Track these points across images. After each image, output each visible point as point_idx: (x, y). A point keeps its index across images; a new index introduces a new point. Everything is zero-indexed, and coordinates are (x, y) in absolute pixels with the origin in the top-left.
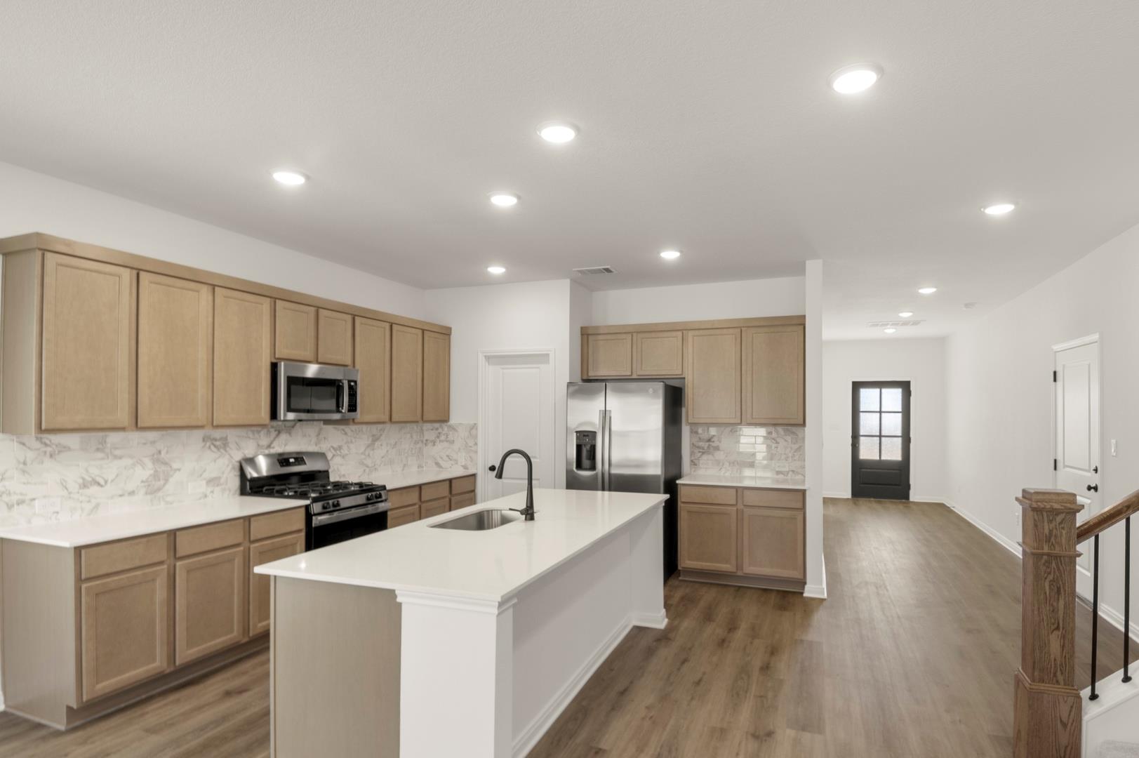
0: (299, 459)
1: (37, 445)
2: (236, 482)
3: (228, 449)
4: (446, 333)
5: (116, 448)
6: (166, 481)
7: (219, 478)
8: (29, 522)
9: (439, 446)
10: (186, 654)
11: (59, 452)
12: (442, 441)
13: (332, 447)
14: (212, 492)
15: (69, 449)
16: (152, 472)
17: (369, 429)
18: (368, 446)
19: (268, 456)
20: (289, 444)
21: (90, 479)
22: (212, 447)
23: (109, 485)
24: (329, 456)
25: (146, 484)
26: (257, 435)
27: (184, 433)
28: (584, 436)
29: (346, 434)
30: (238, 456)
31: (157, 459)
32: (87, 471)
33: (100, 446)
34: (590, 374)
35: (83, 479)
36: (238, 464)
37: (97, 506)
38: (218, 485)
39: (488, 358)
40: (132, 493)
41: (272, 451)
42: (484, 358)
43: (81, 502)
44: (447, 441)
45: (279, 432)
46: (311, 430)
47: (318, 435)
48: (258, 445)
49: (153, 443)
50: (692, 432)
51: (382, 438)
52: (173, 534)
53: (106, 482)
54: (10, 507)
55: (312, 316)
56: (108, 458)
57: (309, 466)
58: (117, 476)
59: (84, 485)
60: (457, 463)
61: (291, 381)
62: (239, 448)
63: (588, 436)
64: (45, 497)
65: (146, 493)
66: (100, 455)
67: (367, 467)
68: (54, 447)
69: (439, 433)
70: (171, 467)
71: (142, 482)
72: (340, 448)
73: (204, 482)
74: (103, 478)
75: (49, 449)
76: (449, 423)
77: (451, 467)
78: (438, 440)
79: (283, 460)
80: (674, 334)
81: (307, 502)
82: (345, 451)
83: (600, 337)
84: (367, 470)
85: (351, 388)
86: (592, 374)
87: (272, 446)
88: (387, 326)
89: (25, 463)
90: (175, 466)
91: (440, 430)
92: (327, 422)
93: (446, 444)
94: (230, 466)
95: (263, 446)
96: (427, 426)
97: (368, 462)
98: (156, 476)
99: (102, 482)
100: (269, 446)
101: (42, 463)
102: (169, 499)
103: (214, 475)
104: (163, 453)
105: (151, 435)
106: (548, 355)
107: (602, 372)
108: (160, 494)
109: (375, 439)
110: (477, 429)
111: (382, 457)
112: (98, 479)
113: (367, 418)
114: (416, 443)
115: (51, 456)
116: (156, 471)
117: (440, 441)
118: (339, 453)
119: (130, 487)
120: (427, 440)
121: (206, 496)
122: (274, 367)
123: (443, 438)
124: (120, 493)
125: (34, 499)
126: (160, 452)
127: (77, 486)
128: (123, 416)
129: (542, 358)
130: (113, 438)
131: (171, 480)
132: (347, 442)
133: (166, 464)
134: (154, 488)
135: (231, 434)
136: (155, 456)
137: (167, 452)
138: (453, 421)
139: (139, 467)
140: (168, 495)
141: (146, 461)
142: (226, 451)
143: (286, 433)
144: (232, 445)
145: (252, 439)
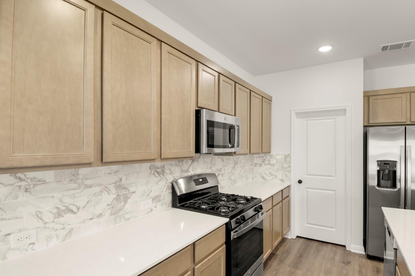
0: (205, 179)
2: (169, 198)
3: (165, 174)
4: (270, 100)
5: (88, 179)
6: (126, 202)
7: (160, 195)
9: (264, 167)
11: (35, 185)
12: (267, 164)
13: (217, 169)
14: (156, 207)
16: (115, 196)
18: (233, 168)
20: (197, 169)
21: (64, 208)
22: (156, 173)
23: (81, 210)
25: (111, 206)
26: (181, 163)
27: (137, 165)
28: (385, 164)
29: (223, 161)
30: (170, 179)
32: (61, 201)
33: (74, 178)
34: (370, 123)
35: (58, 208)
36: (171, 184)
38: (159, 201)
40: (100, 215)
41: (189, 174)
42: (295, 113)
43: (56, 230)
44: (269, 164)
45: (193, 161)
46: (208, 159)
47: (211, 162)
48: (182, 170)
53: (78, 209)
56: (80, 187)
57: (210, 183)
58: (88, 203)
59: (59, 214)
60: (276, 178)
61: (210, 123)
62: (171, 173)
63: (388, 164)
64: (20, 230)
65: (111, 214)
66: (74, 185)
68: (29, 181)
69: (264, 159)
70: (129, 191)
71: (108, 205)
72: (221, 169)
73: (151, 200)
74: (76, 206)
75: (23, 184)
76: (270, 154)
77: (272, 180)
78: (263, 163)
79: (197, 180)
81: (227, 220)
84: (232, 182)
87: (189, 171)
88: (249, 92)
90: (132, 190)
91: (265, 158)
93: (268, 166)
94: (167, 186)
95: (184, 171)
97: (233, 178)
98: (118, 198)
99: (75, 209)
100: (187, 171)
101: (17, 198)
102: (127, 216)
103: (157, 194)
104: (123, 180)
105: (114, 168)
106: (345, 110)
108: (121, 213)
110: (290, 158)
112: (72, 207)
114: (251, 165)
115: (26, 190)
116: (118, 195)
117: (265, 164)
119: (98, 212)
120: (256, 163)
121: (152, 211)
122: (198, 113)
123: (267, 162)
124: (91, 217)
125: (9, 234)
126: (121, 180)
127: (52, 216)
129: (340, 112)
130: (83, 171)
131: (129, 201)
133: (125, 188)
134: (116, 209)
135: (167, 163)
136: (117, 184)
137: (126, 179)
138: (273, 152)
139: (105, 195)
140: (127, 213)
141: (112, 187)
142: (164, 175)
143: (196, 161)
144: (167, 171)
145: (179, 166)
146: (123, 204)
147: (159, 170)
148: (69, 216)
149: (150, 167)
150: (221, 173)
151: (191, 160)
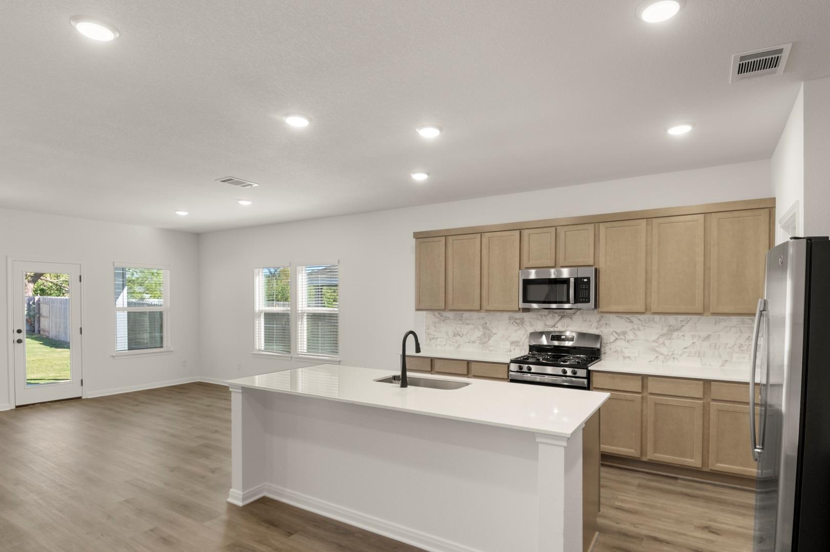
1: (438, 316)
3: (524, 325)
4: (769, 206)
5: (466, 319)
6: (490, 339)
7: (519, 342)
8: (436, 347)
11: (446, 319)
13: (613, 331)
14: (514, 349)
15: (449, 319)
16: (482, 333)
17: (663, 319)
18: (663, 335)
21: (457, 333)
22: (514, 323)
25: (480, 339)
26: (543, 318)
29: (632, 322)
30: (530, 330)
31: (485, 327)
32: (456, 329)
35: (454, 332)
38: (517, 346)
40: (474, 342)
43: (454, 342)
45: (562, 317)
47: (599, 321)
48: (545, 325)
49: (483, 318)
53: (463, 335)
54: (430, 340)
56: (464, 324)
58: (467, 333)
59: (454, 335)
62: (531, 325)
64: (441, 338)
65: (480, 344)
66: (461, 322)
67: (661, 354)
70: (492, 332)
71: (478, 337)
72: (624, 333)
73: (509, 343)
74: (462, 333)
75: (442, 318)
82: (630, 336)
89: (435, 323)
90: (494, 331)
94: (526, 335)
95: (549, 325)
98: (484, 334)
101: (440, 323)
102: (491, 348)
103: (515, 339)
104: (488, 324)
108: (486, 345)
109: (672, 330)
111: (686, 348)
112: (460, 333)
116: (484, 333)
118: (624, 338)
119: (473, 339)
121: (510, 351)
124: (468, 341)
125: (438, 338)
126: (486, 323)
127: (452, 335)
130: (466, 315)
131: (492, 338)
132: (631, 329)
133: (489, 330)
134: (483, 341)
136: (484, 325)
137: (490, 324)
139: (476, 330)
140: (490, 346)
141: (480, 327)
142: (522, 326)
143: (568, 317)
144: (527, 323)
145: (541, 320)
146: (487, 339)
147: (518, 321)
148: (458, 338)
149: (509, 318)
150: (625, 337)
151: (559, 316)
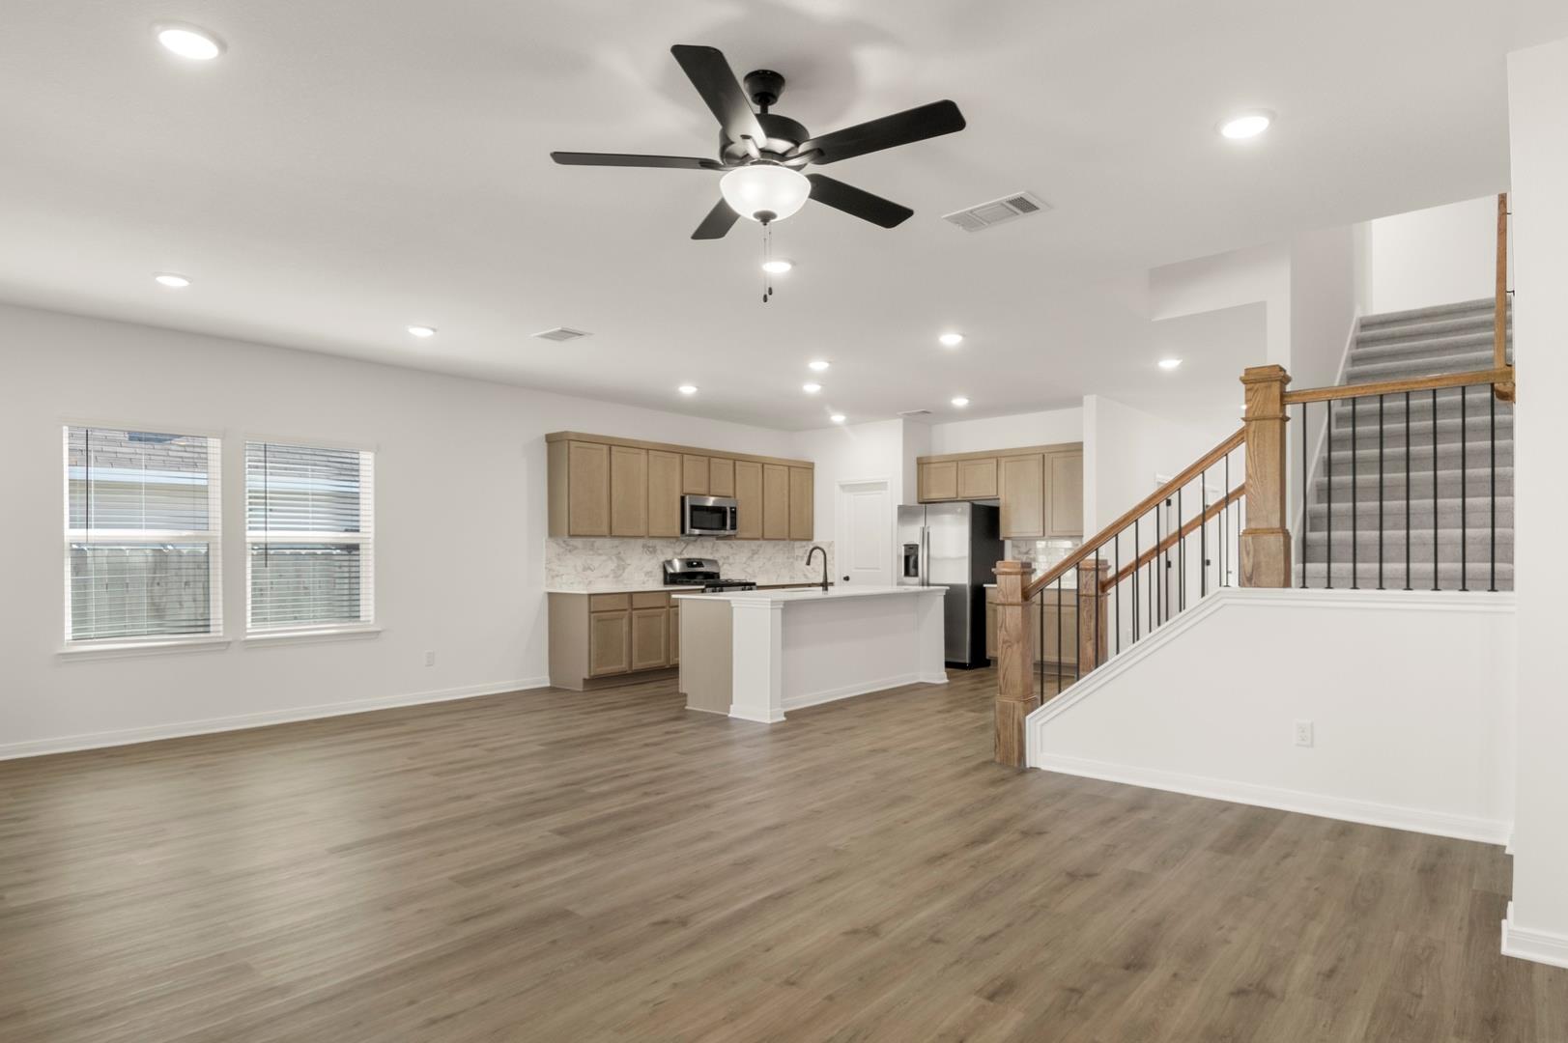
0: (700, 564)
1: (564, 545)
2: (660, 576)
4: (809, 467)
5: (600, 548)
6: (624, 570)
7: (651, 572)
10: (638, 665)
11: (575, 549)
13: (722, 557)
14: (648, 580)
16: (616, 564)
19: (681, 560)
20: (694, 552)
21: (587, 566)
22: (648, 551)
23: (596, 570)
24: (720, 563)
26: (673, 544)
27: (633, 541)
28: (910, 548)
29: (732, 547)
30: (662, 559)
31: (619, 558)
32: (586, 561)
33: (592, 547)
34: (924, 497)
35: (584, 565)
36: (662, 564)
37: (590, 582)
38: (651, 576)
39: (843, 487)
40: (607, 576)
41: (683, 557)
42: (838, 486)
43: (583, 579)
45: (687, 544)
46: (709, 543)
47: (713, 547)
48: (674, 551)
49: (616, 547)
50: (1013, 546)
51: (761, 552)
52: (631, 594)
54: (553, 577)
55: (706, 462)
56: (595, 554)
57: (706, 569)
58: (600, 565)
59: (584, 570)
61: (694, 508)
62: (663, 553)
63: (912, 548)
64: (568, 574)
65: (613, 577)
66: (591, 553)
68: (574, 546)
70: (626, 562)
71: (612, 570)
72: (728, 557)
73: (644, 574)
74: (593, 566)
75: (569, 548)
76: (813, 542)
77: (815, 578)
79: (689, 563)
80: (990, 461)
81: (703, 587)
82: (731, 561)
83: (933, 466)
85: (732, 512)
86: (926, 497)
87: (683, 552)
88: (760, 465)
89: (559, 555)
90: (628, 562)
91: (807, 548)
92: (719, 538)
94: (658, 564)
95: (677, 552)
96: (797, 544)
98: (618, 566)
99: (593, 568)
100: (681, 554)
101: (566, 555)
102: (625, 582)
103: (649, 570)
104: (622, 552)
105: (616, 542)
106: (886, 483)
107: (934, 495)
109: (754, 553)
110: (834, 546)
112: (591, 567)
113: (746, 535)
114: (788, 558)
115: (570, 551)
116: (618, 564)
118: (727, 561)
122: (683, 499)
124: (601, 575)
125: (563, 575)
126: (620, 553)
127: (581, 570)
128: (605, 530)
129: (881, 486)
130: (599, 542)
131: (627, 571)
132: (733, 554)
133: (623, 561)
134: (617, 577)
135: (658, 543)
136: (618, 555)
137: (624, 552)
138: (816, 540)
139: (610, 562)
141: (613, 557)
142: (655, 554)
143: (691, 545)
144: (659, 551)
145: (673, 547)
146: (621, 571)
147: (650, 549)
148: (589, 572)
149: (643, 546)
151: (684, 543)
